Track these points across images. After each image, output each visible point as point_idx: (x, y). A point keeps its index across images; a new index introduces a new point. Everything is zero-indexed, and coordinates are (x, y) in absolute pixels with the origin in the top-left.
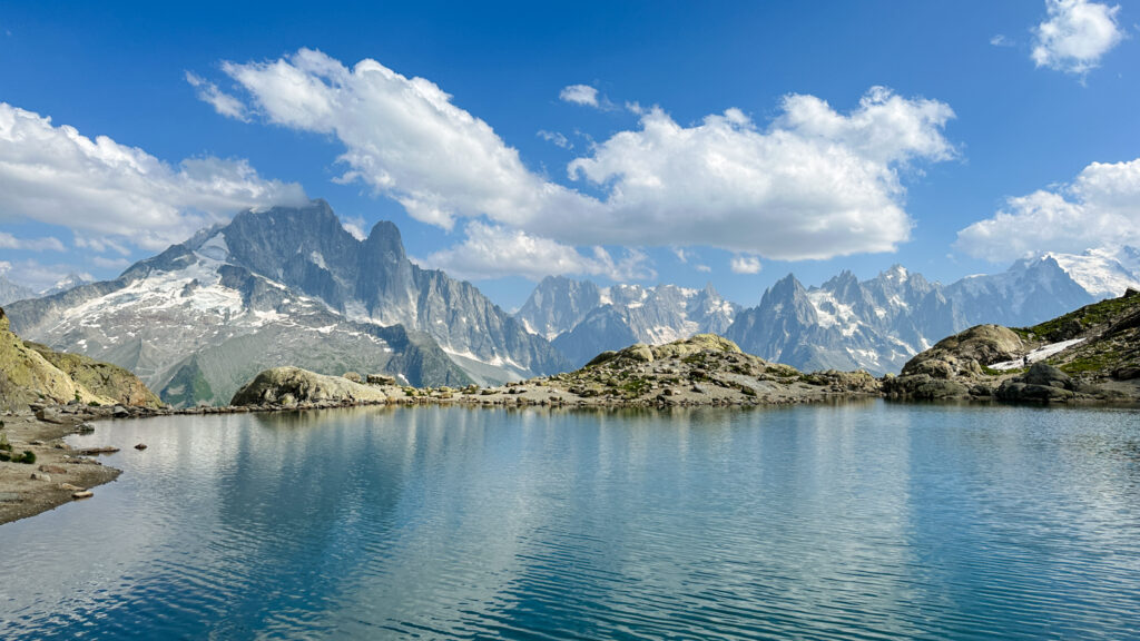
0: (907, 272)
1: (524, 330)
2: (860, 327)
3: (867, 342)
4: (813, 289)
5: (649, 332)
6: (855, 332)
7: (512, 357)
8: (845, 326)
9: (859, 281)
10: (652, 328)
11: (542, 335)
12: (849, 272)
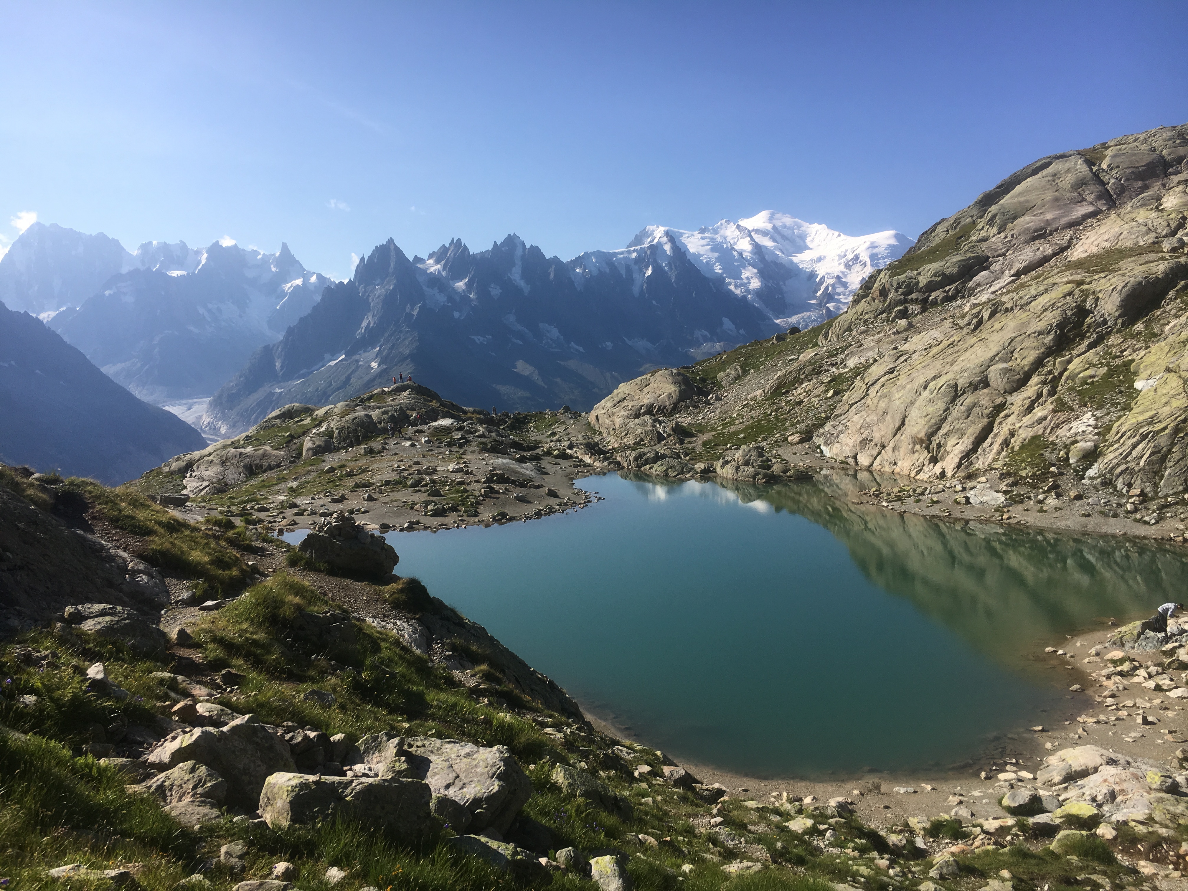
2: (473, 309)
8: (456, 307)
9: (471, 253)
10: (205, 306)
12: (459, 240)
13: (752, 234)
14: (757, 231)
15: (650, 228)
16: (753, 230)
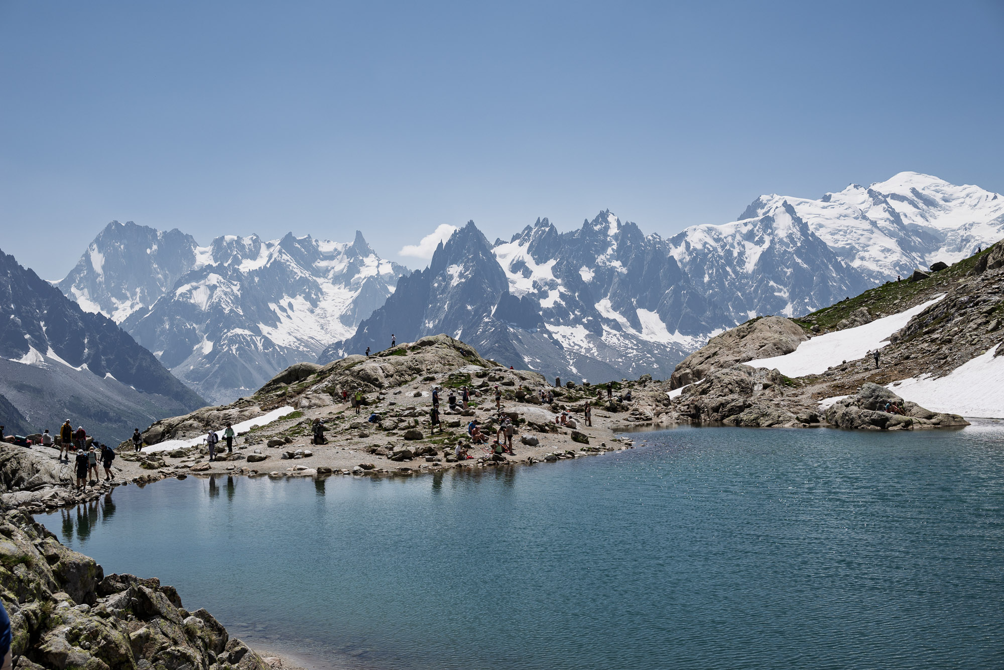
0: (618, 221)
1: (75, 306)
2: (562, 296)
3: (572, 316)
4: (499, 242)
5: (273, 306)
6: (555, 302)
7: (58, 352)
8: (544, 295)
9: (559, 233)
10: (276, 301)
11: (104, 313)
12: (546, 220)
13: (888, 200)
14: (894, 196)
15: (764, 198)
16: (887, 196)
